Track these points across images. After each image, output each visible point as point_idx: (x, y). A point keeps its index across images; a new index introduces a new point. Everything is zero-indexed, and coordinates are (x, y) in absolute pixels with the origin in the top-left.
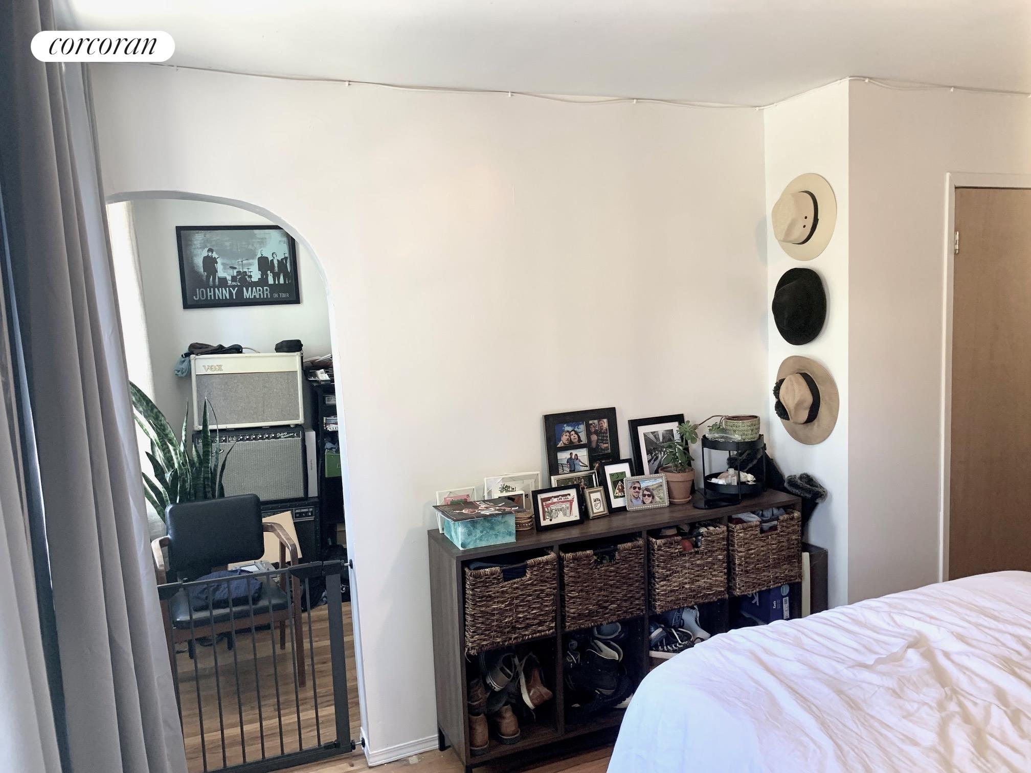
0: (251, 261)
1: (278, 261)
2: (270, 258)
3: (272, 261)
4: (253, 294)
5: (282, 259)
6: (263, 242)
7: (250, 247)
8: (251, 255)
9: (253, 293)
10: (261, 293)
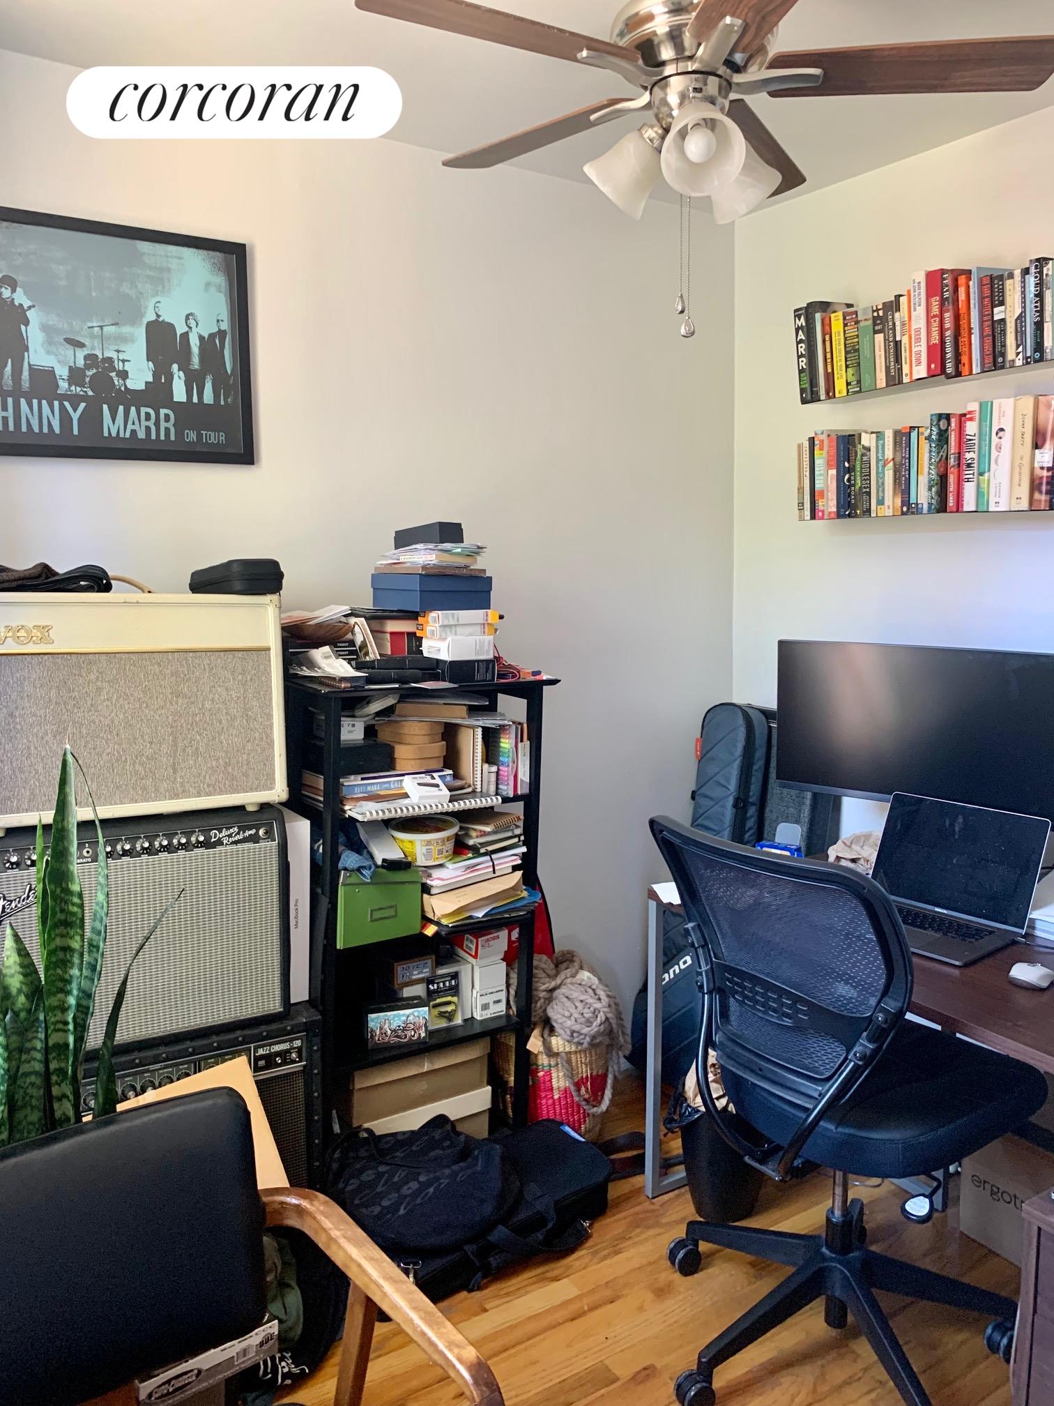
0: (126, 329)
1: (201, 338)
2: (181, 329)
3: (185, 336)
4: (130, 427)
5: (212, 336)
6: (161, 280)
7: (126, 289)
8: (127, 311)
9: (130, 422)
10: (151, 424)
